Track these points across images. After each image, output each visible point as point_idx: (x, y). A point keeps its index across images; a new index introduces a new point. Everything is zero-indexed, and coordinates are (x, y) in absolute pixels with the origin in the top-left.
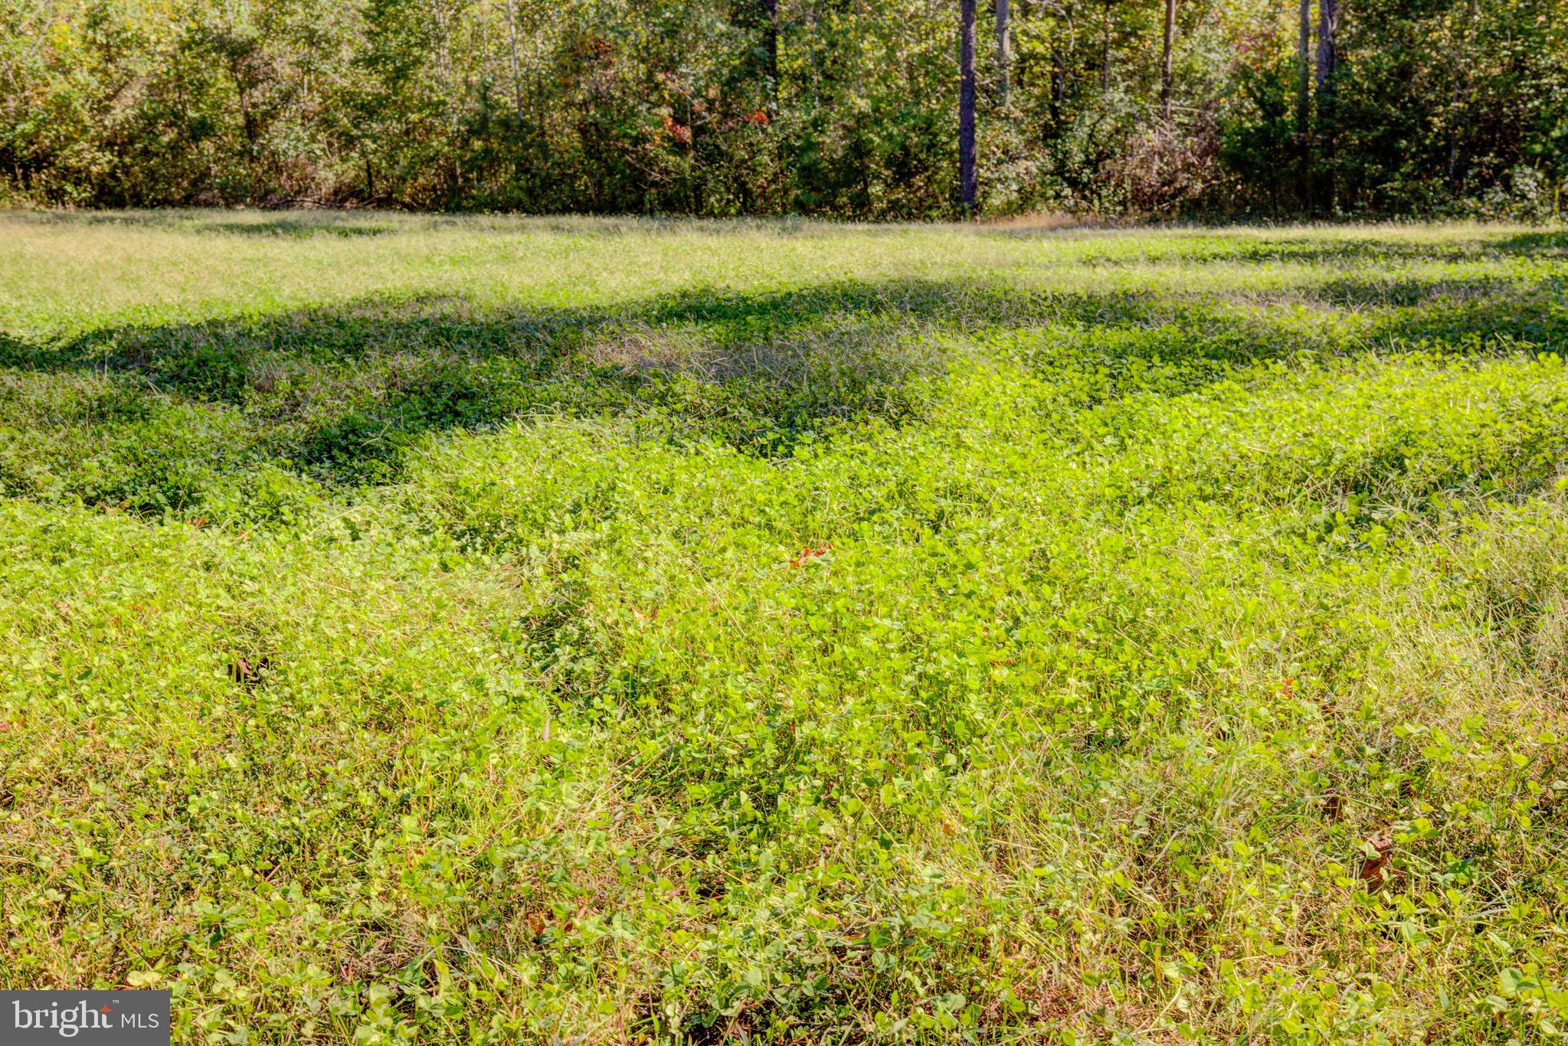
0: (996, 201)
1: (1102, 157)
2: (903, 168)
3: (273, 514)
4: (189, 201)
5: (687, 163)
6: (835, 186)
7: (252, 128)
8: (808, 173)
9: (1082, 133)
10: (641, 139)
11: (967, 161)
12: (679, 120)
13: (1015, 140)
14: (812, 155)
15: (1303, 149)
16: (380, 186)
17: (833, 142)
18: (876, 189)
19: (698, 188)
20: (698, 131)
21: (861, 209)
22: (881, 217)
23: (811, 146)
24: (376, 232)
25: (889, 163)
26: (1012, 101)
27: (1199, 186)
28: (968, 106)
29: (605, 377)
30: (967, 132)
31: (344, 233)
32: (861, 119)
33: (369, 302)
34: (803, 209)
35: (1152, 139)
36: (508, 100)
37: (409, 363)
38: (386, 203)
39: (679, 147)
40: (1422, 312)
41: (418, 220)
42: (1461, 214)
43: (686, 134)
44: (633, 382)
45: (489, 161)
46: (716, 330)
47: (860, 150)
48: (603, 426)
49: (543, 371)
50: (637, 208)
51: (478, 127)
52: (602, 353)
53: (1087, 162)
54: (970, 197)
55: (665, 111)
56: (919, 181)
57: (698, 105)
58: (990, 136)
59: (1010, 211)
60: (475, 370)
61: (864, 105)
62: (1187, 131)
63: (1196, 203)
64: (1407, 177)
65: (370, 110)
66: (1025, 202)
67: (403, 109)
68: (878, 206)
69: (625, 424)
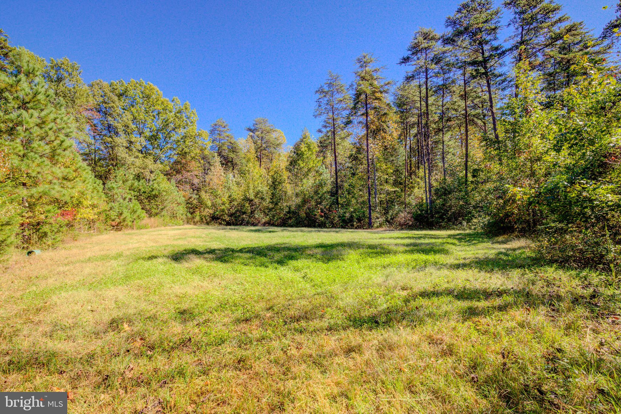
0: (375, 225)
1: (394, 218)
2: (359, 220)
3: (276, 268)
4: (241, 224)
5: (323, 219)
6: (348, 223)
7: (252, 212)
8: (344, 221)
9: (390, 214)
10: (316, 215)
11: (370, 218)
12: (322, 212)
13: (378, 216)
14: (344, 218)
15: (427, 217)
16: (272, 222)
17: (348, 215)
18: (355, 223)
19: (325, 223)
20: (325, 214)
21: (352, 227)
22: (356, 228)
23: (344, 216)
24: (273, 232)
25: (357, 219)
26: (378, 209)
27: (411, 223)
28: (370, 210)
29: (309, 255)
30: (370, 214)
31: (270, 232)
32: (352, 212)
33: (277, 244)
34: (343, 227)
35: (402, 215)
36: (293, 208)
37: (286, 253)
38: (273, 225)
39: (322, 216)
40: (419, 248)
41: (279, 229)
42: (454, 229)
43: (323, 214)
44: (312, 256)
45: (290, 218)
46: (323, 249)
47: (352, 217)
48: (309, 260)
49: (302, 254)
50: (315, 227)
51: (289, 212)
52: (308, 252)
53: (391, 219)
54: (371, 225)
55: (319, 211)
56: (362, 222)
57: (325, 210)
58: (374, 215)
59: (377, 227)
60: (294, 254)
61: (352, 210)
62: (409, 213)
63: (410, 226)
64: (446, 222)
65: (271, 210)
66: (381, 226)
67: (276, 210)
68: (355, 226)
69: (311, 260)
